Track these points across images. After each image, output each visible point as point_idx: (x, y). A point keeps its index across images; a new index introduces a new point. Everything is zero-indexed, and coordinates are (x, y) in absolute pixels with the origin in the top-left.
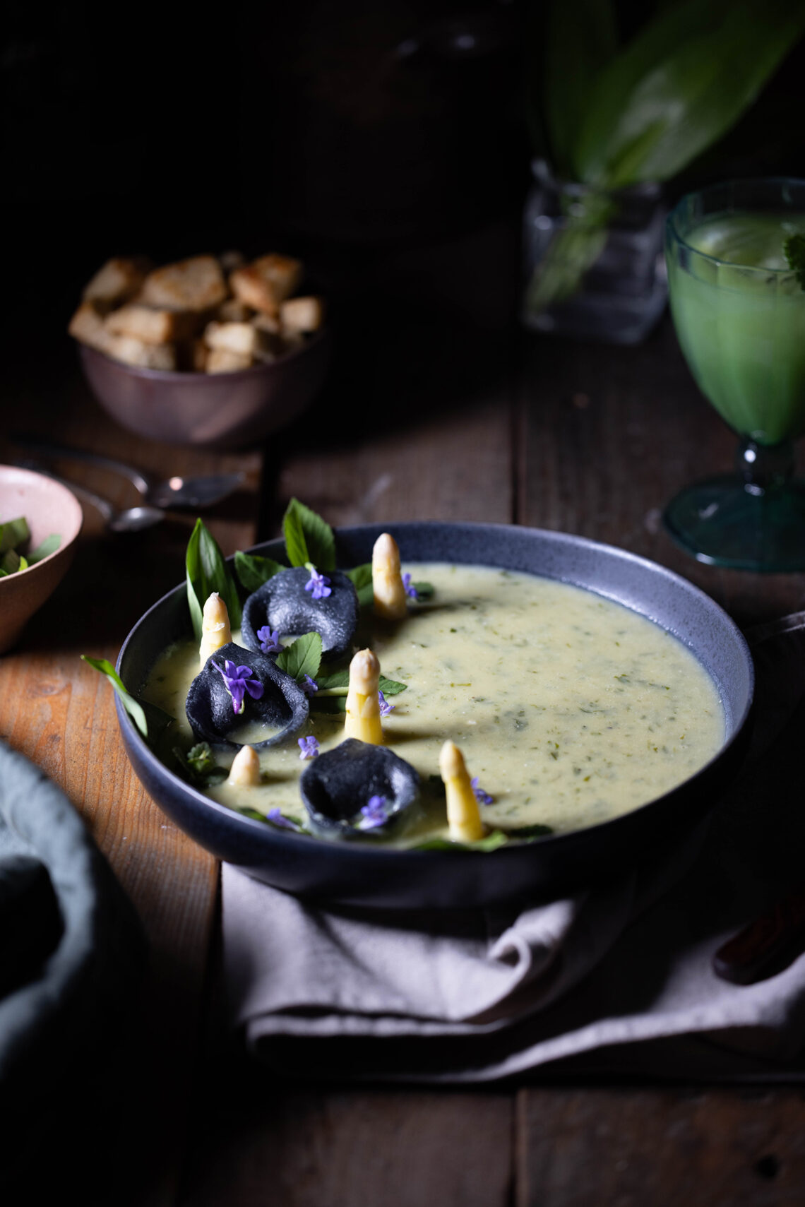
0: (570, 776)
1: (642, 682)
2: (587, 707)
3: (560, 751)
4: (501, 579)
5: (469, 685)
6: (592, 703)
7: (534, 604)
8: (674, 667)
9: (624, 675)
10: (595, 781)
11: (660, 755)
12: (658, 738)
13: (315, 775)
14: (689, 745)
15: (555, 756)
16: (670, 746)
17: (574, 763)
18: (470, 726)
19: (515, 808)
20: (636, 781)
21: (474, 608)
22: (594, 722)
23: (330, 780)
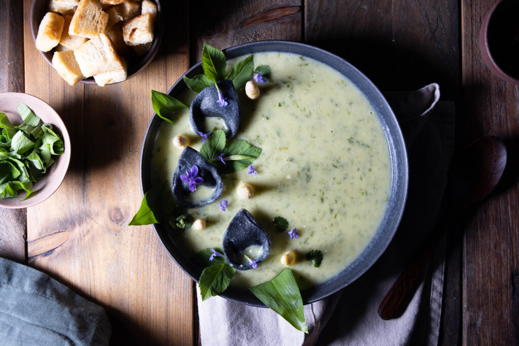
0: (328, 215)
1: (358, 142)
2: (335, 163)
3: (325, 197)
4: (301, 62)
5: (287, 148)
6: (337, 160)
7: (314, 82)
8: (372, 129)
9: (351, 138)
10: (339, 217)
11: (364, 197)
12: (363, 185)
13: (229, 239)
14: (376, 189)
15: (322, 200)
16: (369, 192)
17: (330, 205)
18: (288, 180)
19: (308, 239)
20: (355, 216)
21: (288, 86)
22: (338, 173)
23: (235, 240)
